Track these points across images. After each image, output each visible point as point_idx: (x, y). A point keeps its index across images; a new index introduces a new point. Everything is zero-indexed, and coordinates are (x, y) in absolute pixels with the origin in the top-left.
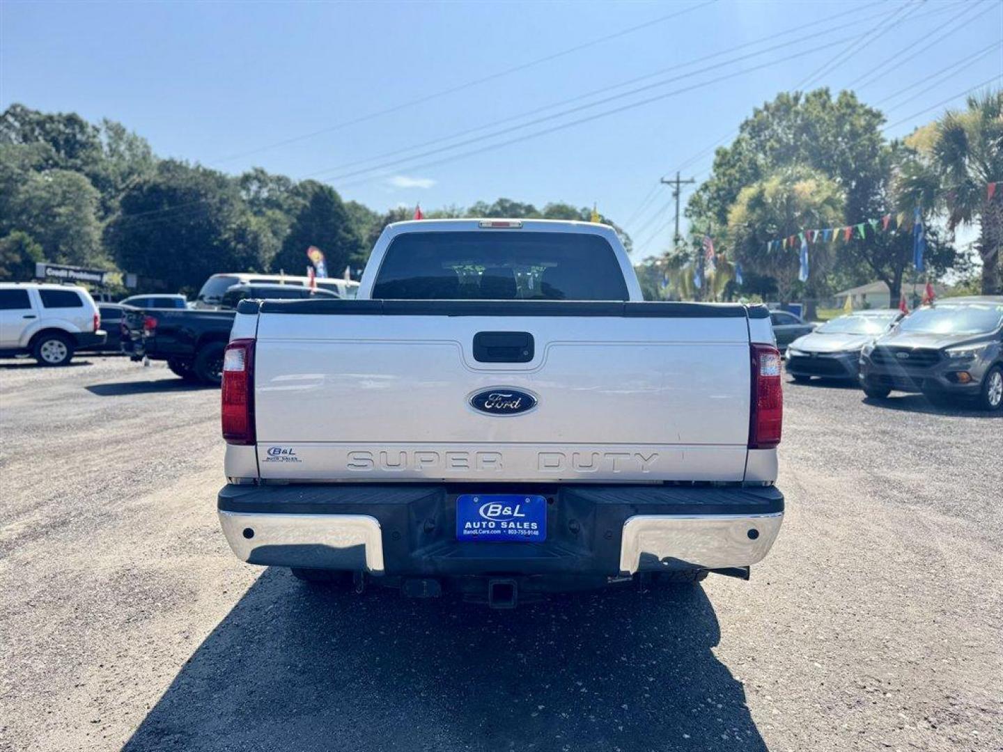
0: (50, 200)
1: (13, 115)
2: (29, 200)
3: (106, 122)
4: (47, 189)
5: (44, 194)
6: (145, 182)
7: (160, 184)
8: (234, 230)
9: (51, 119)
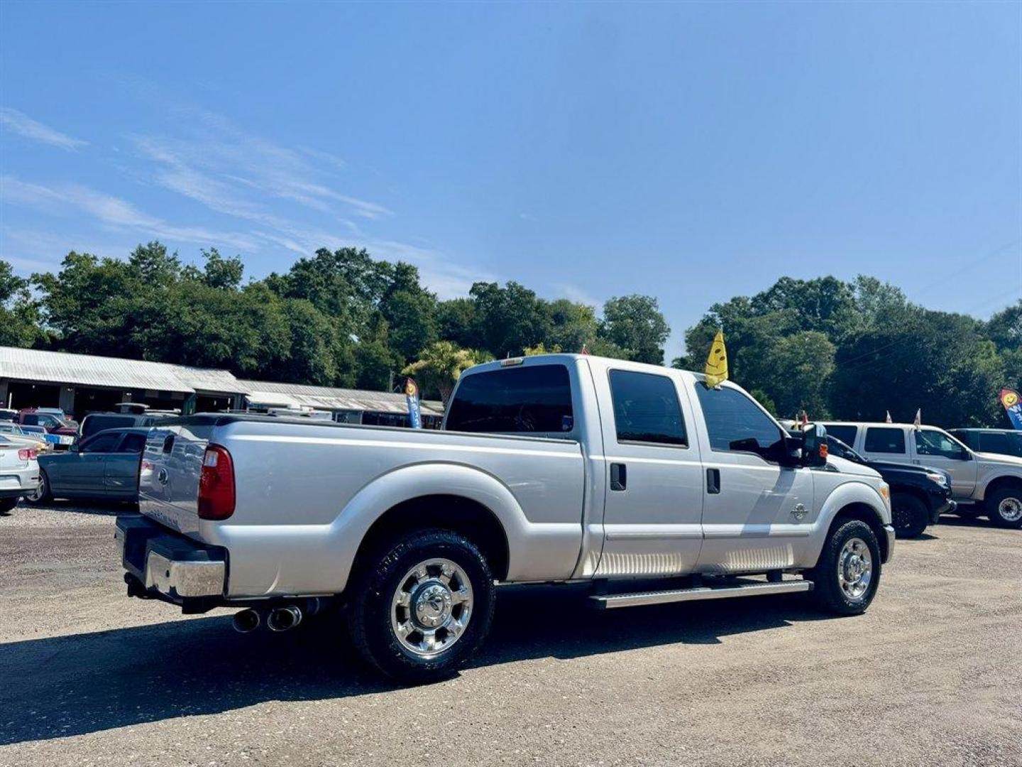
0: (792, 359)
1: (780, 288)
2: (775, 361)
3: (860, 279)
4: (792, 349)
5: (787, 355)
6: (858, 334)
7: (872, 334)
8: (954, 375)
9: (810, 284)
